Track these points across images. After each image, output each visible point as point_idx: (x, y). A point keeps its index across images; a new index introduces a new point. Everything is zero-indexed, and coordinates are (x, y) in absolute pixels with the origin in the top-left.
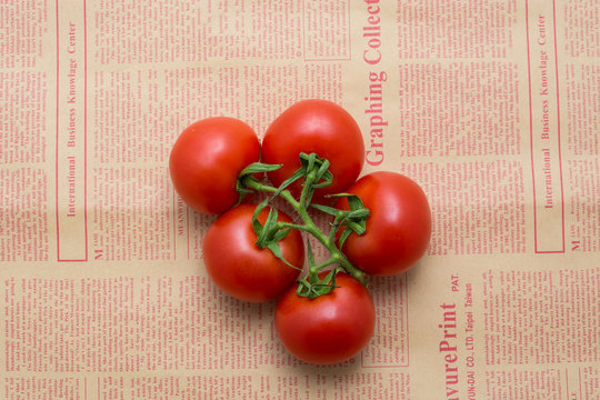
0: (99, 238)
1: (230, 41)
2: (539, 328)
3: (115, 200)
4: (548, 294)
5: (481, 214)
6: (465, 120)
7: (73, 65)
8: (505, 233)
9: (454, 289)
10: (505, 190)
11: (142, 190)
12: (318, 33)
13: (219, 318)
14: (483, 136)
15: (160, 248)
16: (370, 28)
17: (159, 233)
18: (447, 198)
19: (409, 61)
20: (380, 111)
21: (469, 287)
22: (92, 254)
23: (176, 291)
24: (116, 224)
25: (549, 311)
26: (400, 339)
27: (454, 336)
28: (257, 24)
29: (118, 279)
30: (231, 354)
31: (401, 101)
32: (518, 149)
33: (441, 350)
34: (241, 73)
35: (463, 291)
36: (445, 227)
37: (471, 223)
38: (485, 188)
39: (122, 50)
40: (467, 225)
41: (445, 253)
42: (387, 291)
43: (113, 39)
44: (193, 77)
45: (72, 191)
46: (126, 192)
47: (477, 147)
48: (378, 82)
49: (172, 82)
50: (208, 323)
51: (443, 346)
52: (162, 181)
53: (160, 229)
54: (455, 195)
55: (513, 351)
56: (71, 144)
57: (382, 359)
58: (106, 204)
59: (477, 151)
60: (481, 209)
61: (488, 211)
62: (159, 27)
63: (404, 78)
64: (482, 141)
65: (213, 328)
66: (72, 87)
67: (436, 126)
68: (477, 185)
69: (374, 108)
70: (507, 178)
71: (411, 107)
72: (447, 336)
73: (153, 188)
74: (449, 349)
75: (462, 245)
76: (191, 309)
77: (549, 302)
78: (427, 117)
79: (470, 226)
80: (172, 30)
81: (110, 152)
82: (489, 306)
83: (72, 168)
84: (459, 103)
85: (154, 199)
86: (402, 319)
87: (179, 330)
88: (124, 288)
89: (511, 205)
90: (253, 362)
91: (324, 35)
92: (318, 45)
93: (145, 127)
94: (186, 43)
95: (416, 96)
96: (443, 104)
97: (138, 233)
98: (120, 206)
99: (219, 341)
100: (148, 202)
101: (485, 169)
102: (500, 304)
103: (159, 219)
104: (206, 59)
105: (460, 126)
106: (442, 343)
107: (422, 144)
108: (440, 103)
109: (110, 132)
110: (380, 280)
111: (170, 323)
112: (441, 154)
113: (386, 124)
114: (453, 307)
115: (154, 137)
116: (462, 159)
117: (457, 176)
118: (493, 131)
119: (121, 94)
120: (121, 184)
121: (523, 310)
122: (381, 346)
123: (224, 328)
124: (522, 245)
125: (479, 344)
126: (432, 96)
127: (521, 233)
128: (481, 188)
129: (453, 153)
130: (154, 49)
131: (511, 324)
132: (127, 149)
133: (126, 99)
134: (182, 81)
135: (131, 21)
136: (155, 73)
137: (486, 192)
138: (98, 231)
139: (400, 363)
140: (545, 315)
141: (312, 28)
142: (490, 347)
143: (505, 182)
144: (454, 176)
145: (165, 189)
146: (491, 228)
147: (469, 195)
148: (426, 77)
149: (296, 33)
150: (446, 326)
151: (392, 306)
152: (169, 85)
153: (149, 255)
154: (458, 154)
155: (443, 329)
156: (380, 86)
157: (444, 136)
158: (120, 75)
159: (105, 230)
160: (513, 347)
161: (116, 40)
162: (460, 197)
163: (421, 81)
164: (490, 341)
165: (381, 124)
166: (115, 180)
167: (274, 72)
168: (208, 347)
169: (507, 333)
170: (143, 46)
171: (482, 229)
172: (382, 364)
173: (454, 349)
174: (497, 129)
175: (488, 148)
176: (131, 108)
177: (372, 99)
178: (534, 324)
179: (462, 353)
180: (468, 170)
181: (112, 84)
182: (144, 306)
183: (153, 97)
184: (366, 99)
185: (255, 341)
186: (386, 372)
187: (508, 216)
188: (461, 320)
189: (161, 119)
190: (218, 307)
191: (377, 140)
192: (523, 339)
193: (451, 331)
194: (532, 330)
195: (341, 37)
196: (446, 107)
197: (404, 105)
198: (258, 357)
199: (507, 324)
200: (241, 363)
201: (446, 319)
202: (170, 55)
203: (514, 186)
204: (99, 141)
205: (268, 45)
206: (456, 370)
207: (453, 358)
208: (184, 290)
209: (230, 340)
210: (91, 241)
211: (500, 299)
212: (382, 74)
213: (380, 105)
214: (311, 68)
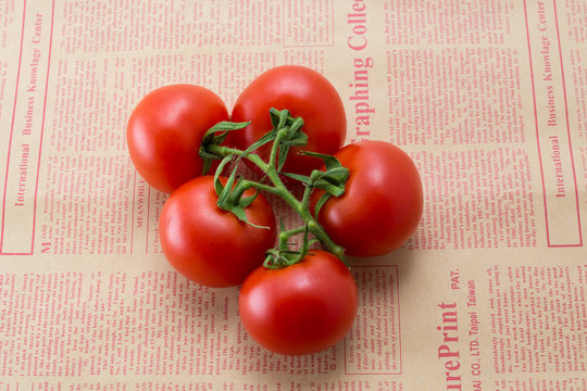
0: (48, 230)
1: (204, 28)
2: (558, 331)
3: (69, 189)
4: (566, 292)
5: (483, 204)
6: (462, 106)
7: (37, 55)
8: (512, 225)
9: (454, 287)
10: (510, 178)
11: (100, 180)
12: (299, 19)
13: (177, 317)
14: (482, 123)
15: (115, 240)
16: (355, 15)
17: (116, 225)
18: (443, 187)
19: (398, 47)
20: (366, 98)
21: (471, 285)
22: (38, 247)
23: (130, 287)
24: (67, 214)
25: (568, 311)
26: (390, 343)
27: (456, 339)
28: (233, 11)
29: (66, 274)
30: (189, 357)
31: (390, 87)
32: (523, 136)
33: (441, 355)
34: (215, 60)
35: (464, 289)
36: (442, 219)
37: (471, 213)
38: (486, 177)
39: (89, 39)
40: (467, 216)
41: (443, 248)
42: (375, 290)
43: (81, 28)
44: (163, 64)
45: (23, 179)
46: (82, 181)
47: (476, 135)
48: (363, 69)
49: (140, 71)
50: (164, 323)
51: (443, 351)
52: (122, 171)
53: (116, 220)
54: (452, 184)
55: (527, 358)
56: (26, 132)
57: (370, 366)
58: (59, 193)
59: (476, 139)
60: (483, 199)
61: (490, 201)
62: (130, 16)
63: (392, 63)
64: (481, 129)
65: (170, 329)
66: (34, 76)
67: (429, 113)
68: (477, 174)
69: (359, 95)
70: (511, 166)
71: (400, 93)
72: (447, 339)
73: (112, 177)
74: (450, 355)
75: (462, 239)
76: (145, 307)
77: (567, 301)
78: (418, 104)
79: (471, 217)
80: (143, 19)
81: (68, 140)
82: (495, 305)
83: (25, 156)
84: (454, 89)
85: (112, 189)
86: (392, 320)
87: (130, 330)
88: (71, 284)
89: (518, 194)
90: (215, 368)
91: (305, 21)
92: (299, 31)
93: (108, 115)
94: (157, 31)
95: (406, 82)
96: (437, 90)
97: (92, 224)
98: (74, 196)
99: (176, 343)
100: (106, 191)
101: (485, 158)
102: (509, 303)
103: (117, 209)
104: (177, 47)
105: (456, 112)
106: (441, 348)
107: (414, 132)
108: (433, 89)
109: (70, 119)
110: (367, 277)
111: (121, 322)
112: (436, 142)
113: (373, 111)
114: (454, 306)
115: (116, 126)
116: (459, 148)
117: (454, 164)
118: (493, 119)
119: (84, 81)
120: (77, 173)
121: (537, 310)
122: (368, 351)
123: (183, 329)
124: (531, 239)
125: (486, 349)
126: (424, 81)
127: (530, 224)
128: (481, 176)
129: (449, 141)
130: (122, 38)
131: (524, 325)
132: (87, 137)
133: (89, 87)
134: (151, 69)
135: (101, 10)
136: (123, 61)
137: (488, 181)
138: (47, 223)
139: (391, 370)
140: (563, 316)
141: (293, 15)
142: (499, 353)
143: (509, 170)
144: (451, 165)
145: (125, 179)
146: (495, 220)
147: (469, 183)
148: (417, 62)
149: (275, 21)
150: (445, 328)
151: (382, 306)
152: (137, 74)
153: (102, 248)
154: (455, 142)
155: (442, 331)
156: (365, 72)
157: (438, 123)
158: (85, 64)
159: (55, 221)
160: (527, 353)
161: (83, 29)
162: (459, 185)
163: (411, 67)
164: (499, 346)
165: (367, 111)
166: (71, 169)
167: (250, 58)
168: (162, 349)
169: (519, 337)
170: (111, 33)
171: (485, 221)
172: (369, 371)
173: (457, 354)
174: (497, 116)
175: (488, 135)
176: (95, 96)
177: (357, 85)
178: (551, 326)
179: (466, 360)
180: (467, 159)
181: (76, 73)
182: (93, 302)
183: (119, 84)
184: (351, 86)
185: (219, 344)
186: (374, 380)
187: (514, 207)
188: (464, 322)
189: (126, 108)
190: (177, 305)
191: (363, 128)
192: (539, 344)
193: (451, 334)
194: (549, 333)
195: (323, 24)
196: (440, 94)
197: (393, 92)
198: (221, 362)
199: (518, 326)
200: (201, 368)
201: (445, 320)
202: (139, 44)
203: (519, 175)
204: (58, 129)
205: (244, 32)
206: (459, 378)
207: (455, 364)
208: (139, 286)
209: (189, 342)
210: (38, 233)
211: (509, 297)
212: (368, 59)
213: (367, 92)
214: (290, 54)
